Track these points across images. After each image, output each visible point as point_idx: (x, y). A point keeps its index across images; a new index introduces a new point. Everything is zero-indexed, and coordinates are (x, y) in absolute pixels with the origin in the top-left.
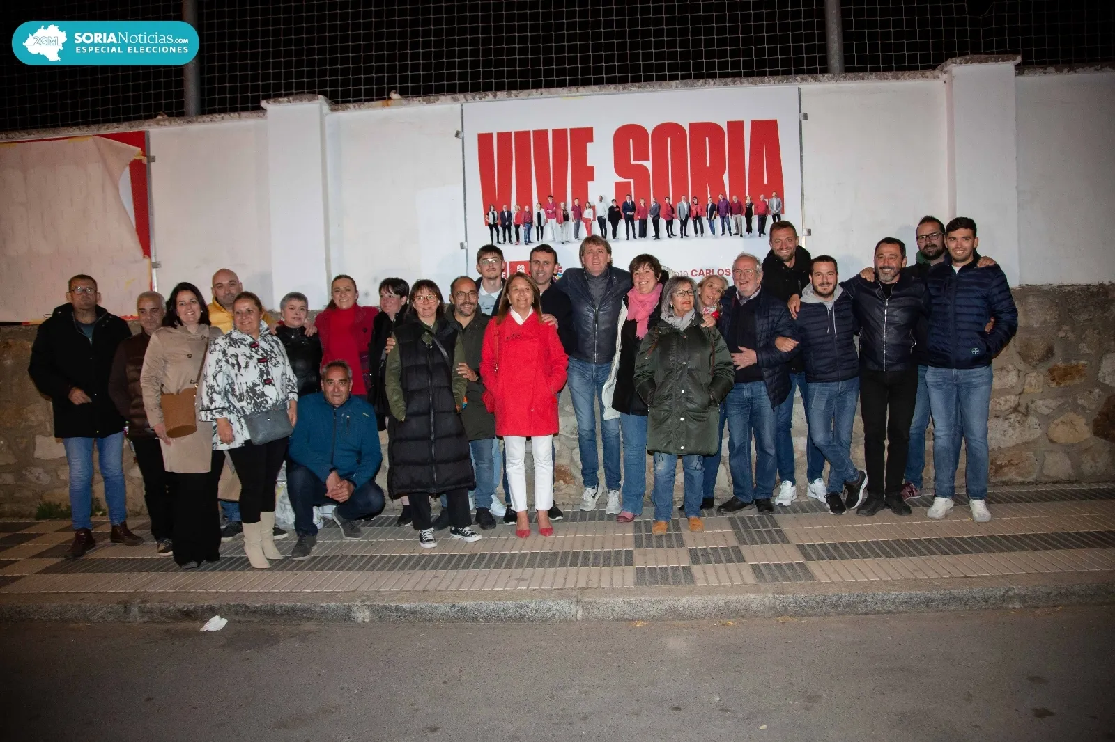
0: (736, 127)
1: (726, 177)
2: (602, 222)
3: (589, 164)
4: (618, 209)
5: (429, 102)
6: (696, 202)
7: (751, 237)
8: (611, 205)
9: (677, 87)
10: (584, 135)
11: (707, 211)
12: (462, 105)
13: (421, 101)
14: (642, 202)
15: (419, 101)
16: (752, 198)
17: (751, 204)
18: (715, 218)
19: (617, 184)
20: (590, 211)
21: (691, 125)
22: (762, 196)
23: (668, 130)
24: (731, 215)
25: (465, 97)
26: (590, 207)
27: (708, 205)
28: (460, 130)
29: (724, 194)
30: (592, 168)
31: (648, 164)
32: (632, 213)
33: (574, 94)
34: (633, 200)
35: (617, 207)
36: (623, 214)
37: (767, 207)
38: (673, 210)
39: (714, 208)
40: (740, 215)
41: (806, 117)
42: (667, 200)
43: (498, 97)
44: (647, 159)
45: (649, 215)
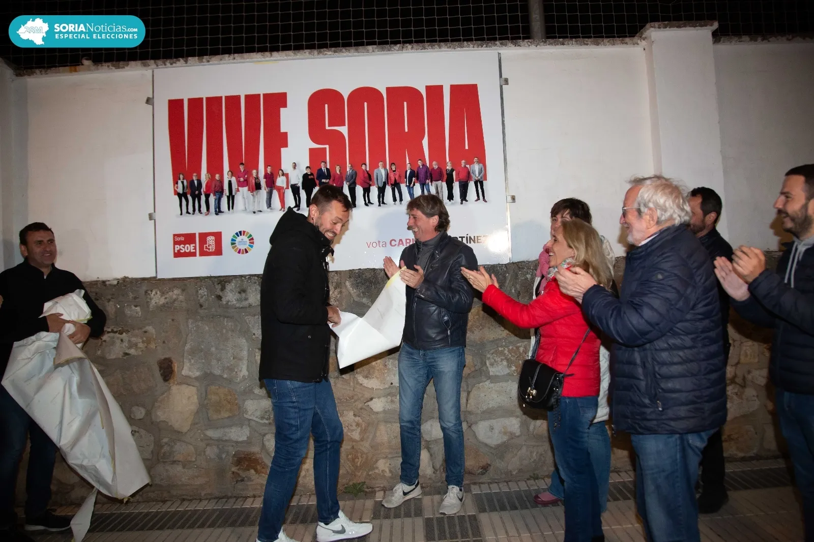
0: (435, 92)
1: (425, 142)
2: (295, 190)
3: (283, 130)
4: (312, 177)
5: (118, 67)
6: (394, 168)
7: (453, 204)
8: (305, 172)
9: (373, 51)
10: (278, 101)
11: (406, 178)
12: (153, 72)
13: (111, 67)
14: (338, 169)
15: (108, 66)
16: (453, 164)
17: (452, 170)
18: (414, 185)
19: (312, 151)
20: (284, 178)
21: (389, 90)
22: (463, 162)
23: (365, 94)
24: (431, 182)
25: (155, 63)
26: (283, 175)
27: (406, 172)
28: (151, 96)
29: (423, 160)
30: (286, 134)
31: (344, 130)
32: (328, 180)
33: (267, 59)
34: (328, 167)
35: (312, 174)
36: (317, 182)
37: (469, 173)
38: (370, 177)
39: (413, 174)
40: (440, 182)
41: (506, 81)
42: (363, 167)
43: (189, 62)
44: (344, 125)
45: (345, 182)
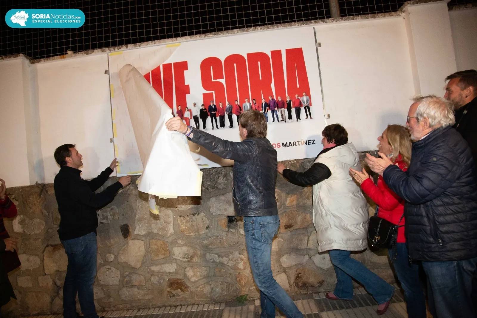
0: (276, 54)
1: (273, 85)
2: (196, 119)
3: (186, 84)
4: (205, 110)
5: (88, 54)
6: (254, 102)
7: (292, 122)
8: (201, 108)
9: (238, 32)
10: (182, 66)
11: (262, 107)
12: (108, 55)
13: (84, 54)
14: (221, 105)
15: (82, 54)
16: (290, 97)
17: (290, 101)
18: (267, 111)
19: (204, 95)
21: (248, 55)
22: (296, 95)
25: (109, 49)
26: (188, 110)
27: (262, 104)
28: (107, 69)
29: (272, 96)
30: (188, 86)
31: (223, 81)
32: (215, 112)
33: (174, 42)
34: (215, 104)
35: (205, 109)
36: (209, 113)
37: (300, 102)
40: (283, 108)
41: (320, 45)
42: (236, 103)
43: (129, 47)
44: (223, 78)
45: (225, 113)
